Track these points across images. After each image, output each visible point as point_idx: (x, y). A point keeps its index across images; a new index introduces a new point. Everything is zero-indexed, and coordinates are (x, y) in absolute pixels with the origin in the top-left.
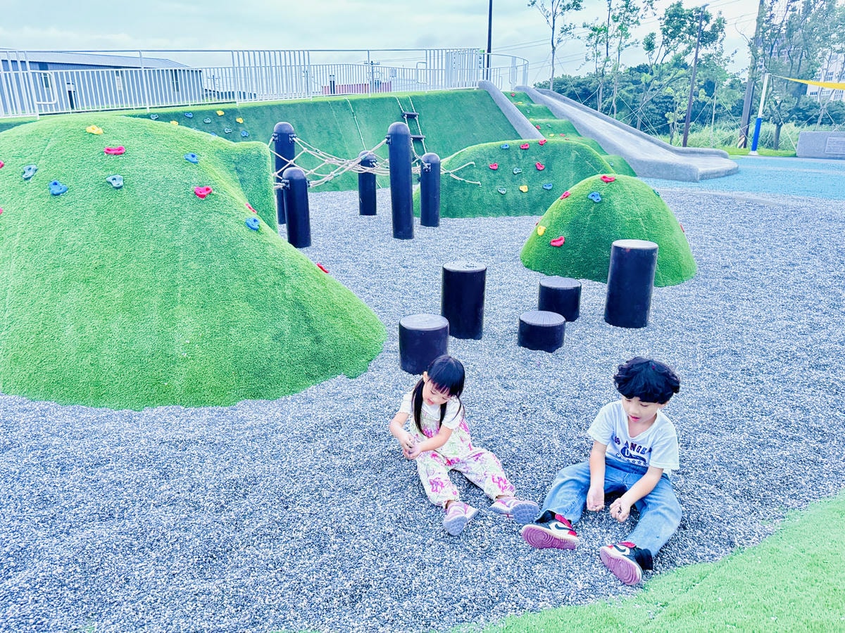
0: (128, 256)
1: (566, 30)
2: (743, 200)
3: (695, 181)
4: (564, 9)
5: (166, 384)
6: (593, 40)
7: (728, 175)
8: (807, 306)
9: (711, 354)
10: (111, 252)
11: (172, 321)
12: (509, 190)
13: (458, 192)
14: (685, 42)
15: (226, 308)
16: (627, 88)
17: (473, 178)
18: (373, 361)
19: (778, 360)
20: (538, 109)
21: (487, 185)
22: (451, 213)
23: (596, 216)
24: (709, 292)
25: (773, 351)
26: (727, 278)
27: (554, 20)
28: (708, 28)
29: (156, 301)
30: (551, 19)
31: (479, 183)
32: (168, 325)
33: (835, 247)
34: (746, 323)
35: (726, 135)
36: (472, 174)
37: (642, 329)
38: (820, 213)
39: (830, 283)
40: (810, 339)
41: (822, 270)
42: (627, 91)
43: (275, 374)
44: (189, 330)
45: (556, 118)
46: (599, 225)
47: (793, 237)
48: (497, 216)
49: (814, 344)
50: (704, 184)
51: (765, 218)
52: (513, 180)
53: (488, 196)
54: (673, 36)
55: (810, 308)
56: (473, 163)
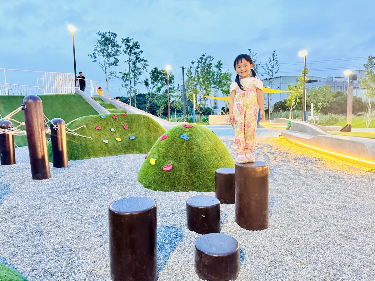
1: (112, 74)
4: (110, 65)
6: (124, 79)
12: (110, 141)
14: (160, 83)
17: (86, 134)
21: (95, 138)
27: (106, 69)
45: (117, 109)
52: (111, 135)
53: (97, 145)
56: (85, 126)
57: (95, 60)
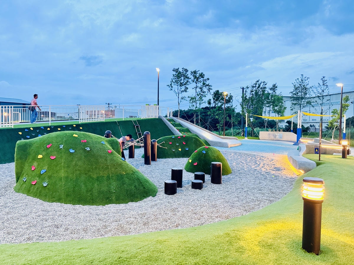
6: (192, 101)
12: (176, 150)
13: (160, 151)
16: (202, 115)
21: (169, 149)
31: (166, 148)
37: (220, 184)
48: (173, 158)
52: (176, 147)
53: (169, 152)
54: (217, 100)
56: (164, 142)
57: (171, 89)
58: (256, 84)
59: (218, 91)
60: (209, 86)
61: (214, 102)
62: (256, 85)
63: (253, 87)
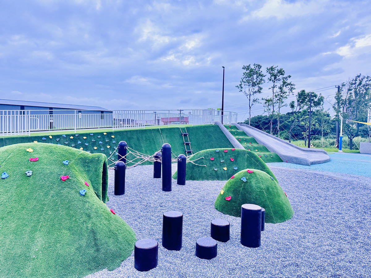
0: (23, 208)
1: (255, 101)
2: (327, 176)
3: (308, 165)
4: (254, 93)
5: (22, 271)
6: (267, 104)
7: (325, 163)
8: (340, 238)
9: (285, 265)
10: (16, 205)
11: (32, 239)
12: (219, 169)
13: (196, 169)
14: (307, 105)
15: (58, 234)
16: (287, 121)
17: (203, 163)
18: (124, 262)
19: (316, 270)
20: (240, 132)
21: (209, 167)
22: (193, 178)
23: (244, 189)
24: (296, 228)
25: (316, 265)
26: (307, 220)
27: (250, 97)
28: (316, 100)
29: (28, 229)
30: (248, 96)
31: (205, 166)
32: (30, 241)
33: (363, 204)
34: (308, 248)
35: (332, 141)
36: (202, 162)
37: (256, 248)
38: (361, 184)
39: (355, 225)
40: (336, 258)
41: (352, 217)
42: (288, 122)
43: (73, 268)
44: (39, 244)
45: (248, 136)
46: (246, 192)
47: (344, 198)
48: (214, 180)
49: (337, 262)
50: (313, 167)
51: (334, 187)
52: (220, 165)
53: (209, 171)
54: (302, 102)
55: (342, 239)
56: (203, 157)
57: (241, 90)
58: (356, 80)
59: (304, 91)
60: (292, 85)
61: (299, 105)
62: (356, 82)
63: (352, 84)
